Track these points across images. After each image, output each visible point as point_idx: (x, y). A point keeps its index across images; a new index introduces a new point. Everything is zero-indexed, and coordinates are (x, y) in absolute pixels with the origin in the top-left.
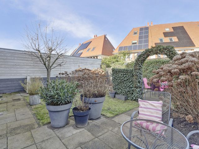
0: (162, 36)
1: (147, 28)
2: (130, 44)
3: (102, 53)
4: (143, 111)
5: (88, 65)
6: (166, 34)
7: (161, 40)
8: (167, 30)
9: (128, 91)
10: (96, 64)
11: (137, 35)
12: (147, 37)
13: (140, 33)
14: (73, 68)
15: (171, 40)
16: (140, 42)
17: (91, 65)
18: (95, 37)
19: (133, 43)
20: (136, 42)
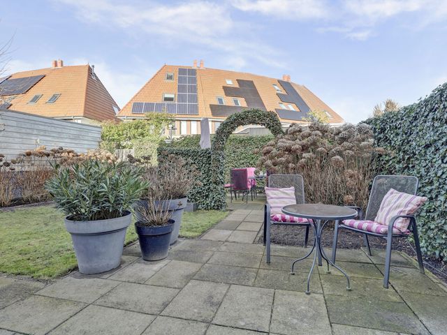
0: (222, 94)
1: (193, 72)
2: (160, 101)
3: (85, 113)
4: (275, 202)
5: (66, 140)
6: (228, 91)
7: (220, 100)
8: (229, 83)
9: (198, 192)
10: (86, 138)
11: (174, 83)
12: (194, 89)
13: (180, 80)
14: (17, 146)
15: (236, 102)
16: (181, 98)
17: (73, 141)
18: (56, 65)
19: (166, 99)
20: (172, 96)
